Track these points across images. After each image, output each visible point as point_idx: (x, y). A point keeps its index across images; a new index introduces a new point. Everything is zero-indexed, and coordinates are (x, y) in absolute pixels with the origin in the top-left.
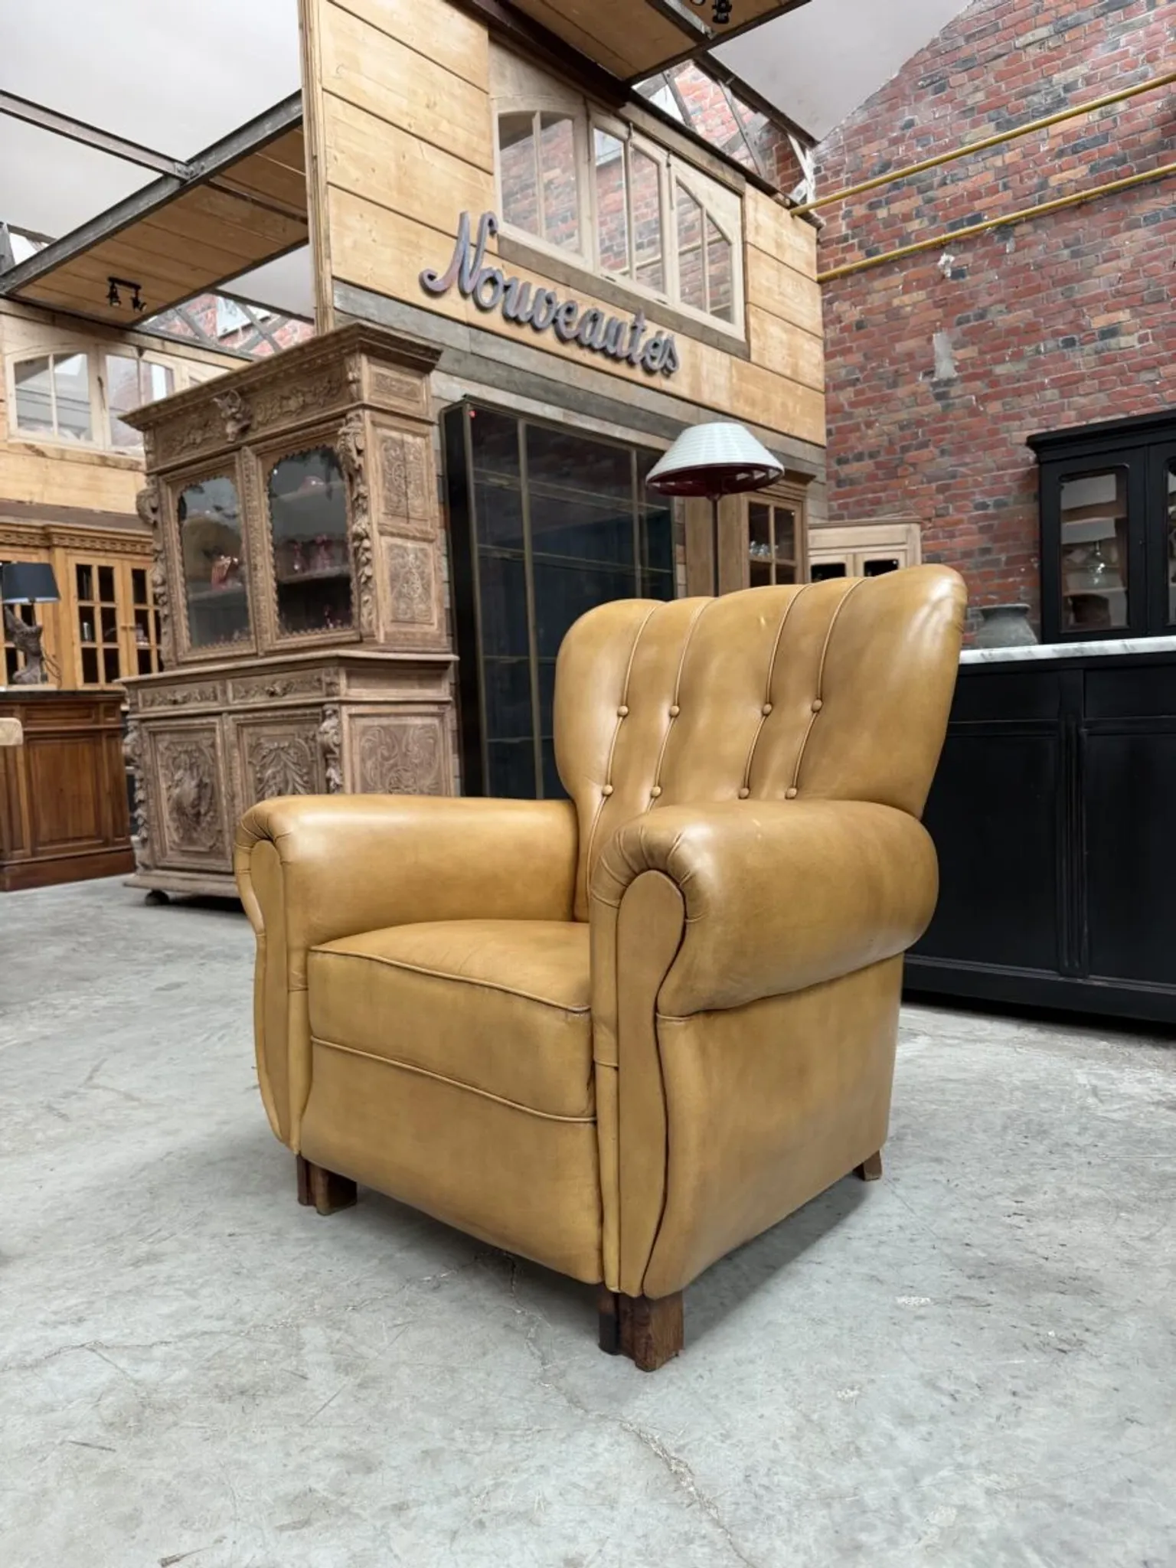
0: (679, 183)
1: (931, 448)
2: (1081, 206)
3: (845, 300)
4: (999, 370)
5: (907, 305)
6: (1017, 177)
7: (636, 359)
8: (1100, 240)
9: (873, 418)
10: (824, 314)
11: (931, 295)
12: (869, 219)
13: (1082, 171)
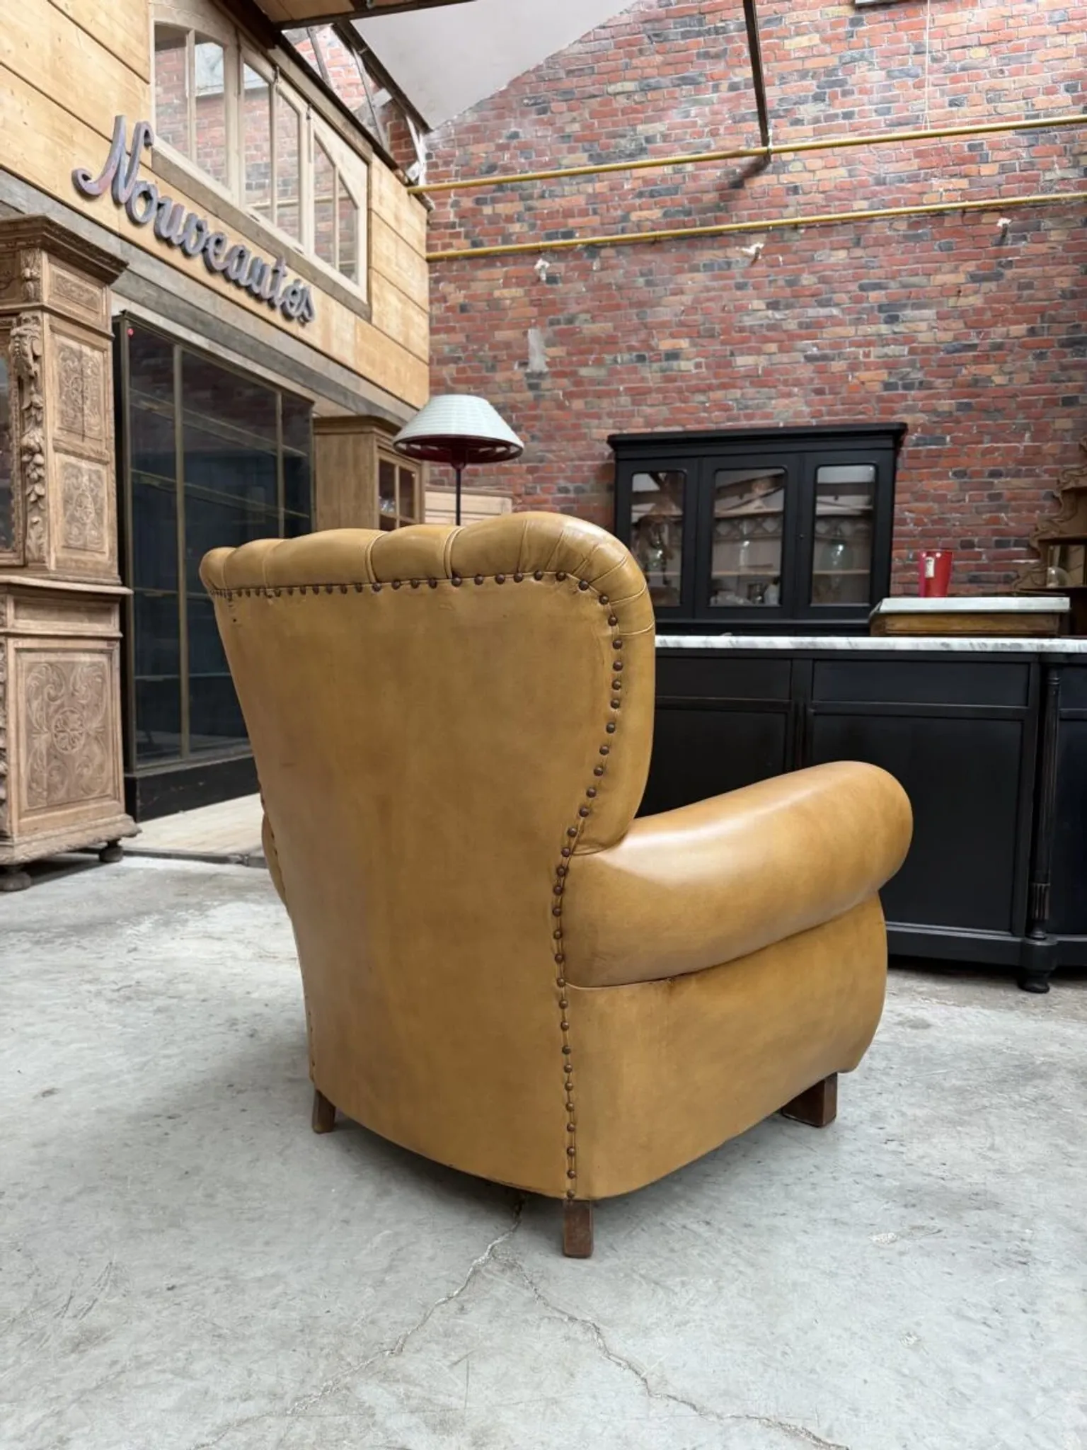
0: (316, 138)
2: (655, 243)
3: (450, 282)
4: (584, 372)
5: (506, 299)
6: (605, 206)
7: (278, 303)
8: (667, 276)
10: (431, 291)
11: (528, 293)
12: (475, 212)
13: (656, 214)
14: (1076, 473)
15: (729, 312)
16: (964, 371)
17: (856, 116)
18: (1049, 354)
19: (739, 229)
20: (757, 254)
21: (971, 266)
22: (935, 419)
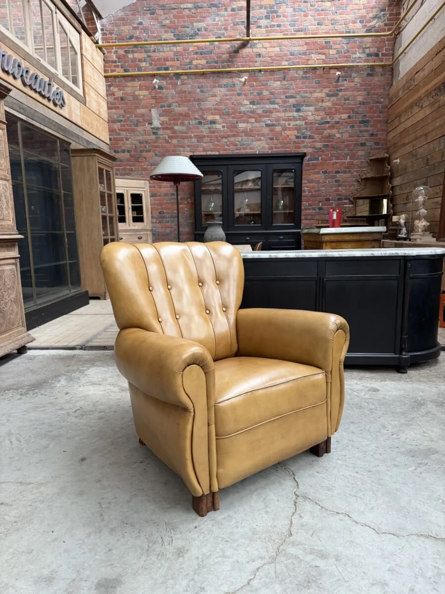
0: (60, 23)
1: (152, 153)
2: (203, 74)
3: (116, 87)
4: (176, 128)
5: (141, 95)
6: (181, 57)
7: (52, 99)
8: (209, 89)
9: (129, 137)
10: (107, 91)
11: (150, 93)
12: (125, 56)
13: (203, 62)
14: (366, 172)
15: (235, 105)
16: (325, 132)
17: (282, 26)
18: (356, 126)
19: (238, 70)
20: (245, 81)
21: (327, 90)
22: (316, 151)
